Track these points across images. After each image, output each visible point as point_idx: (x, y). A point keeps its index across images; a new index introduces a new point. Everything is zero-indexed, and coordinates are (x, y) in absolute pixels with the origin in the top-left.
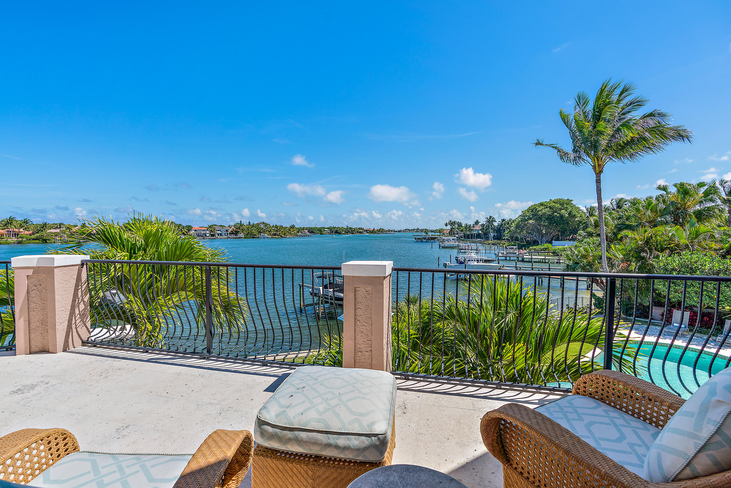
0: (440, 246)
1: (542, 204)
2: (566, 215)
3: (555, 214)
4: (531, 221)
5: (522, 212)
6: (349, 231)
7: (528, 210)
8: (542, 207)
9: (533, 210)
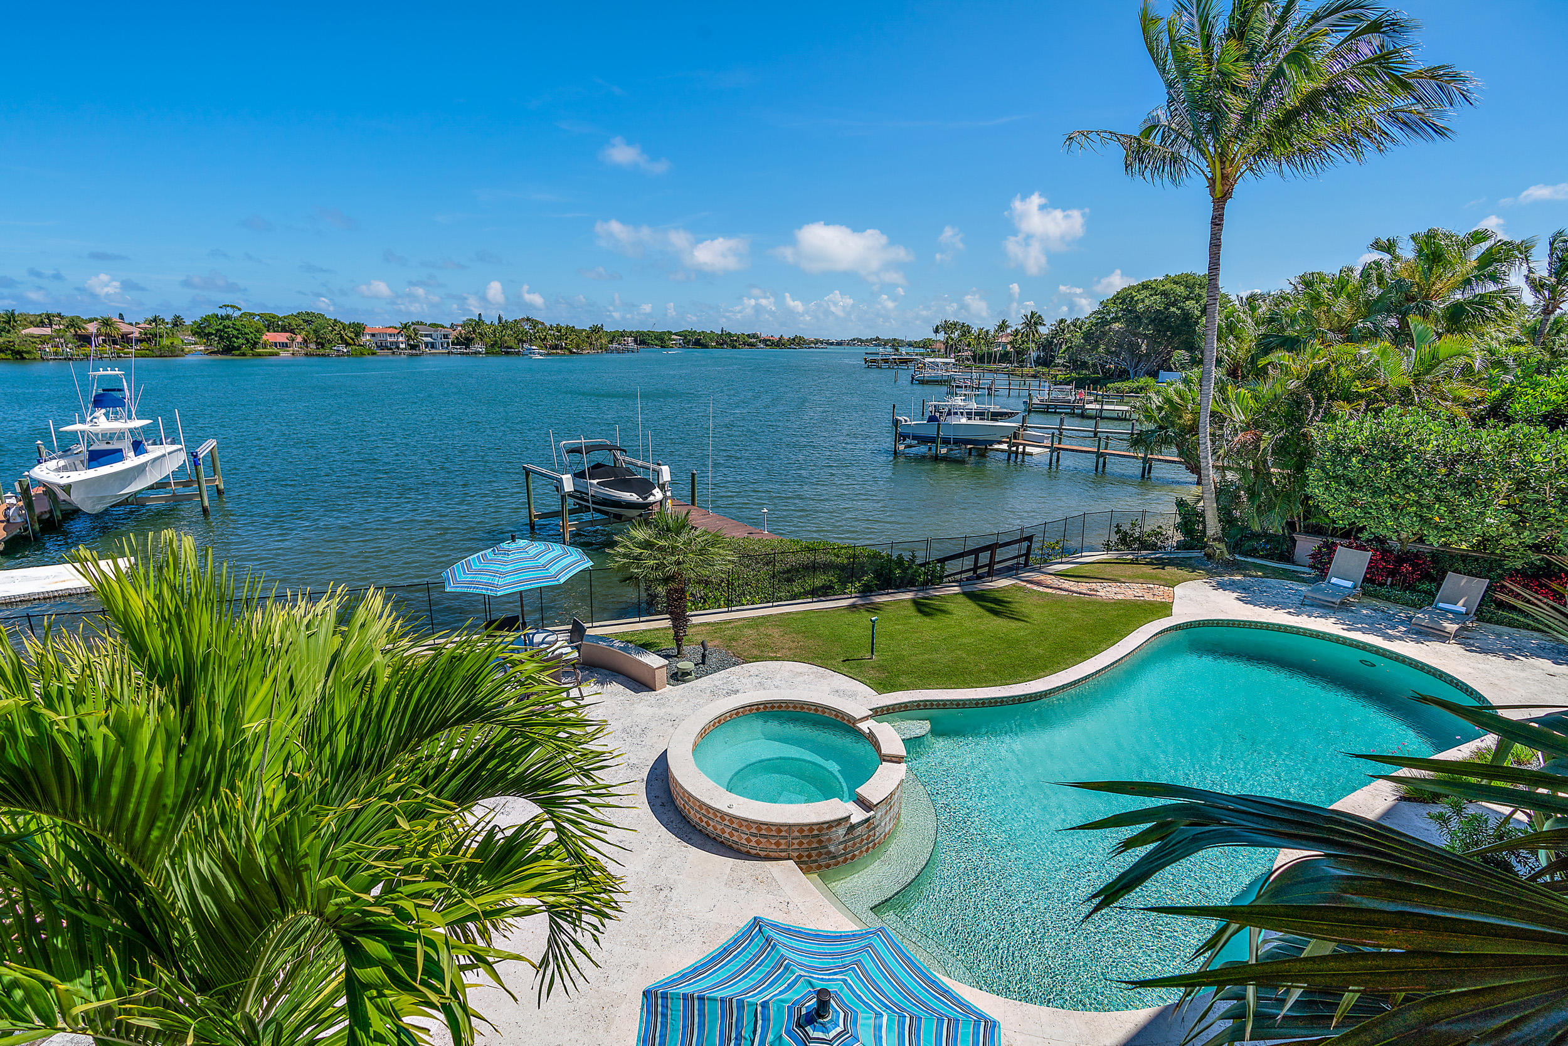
6: (727, 341)
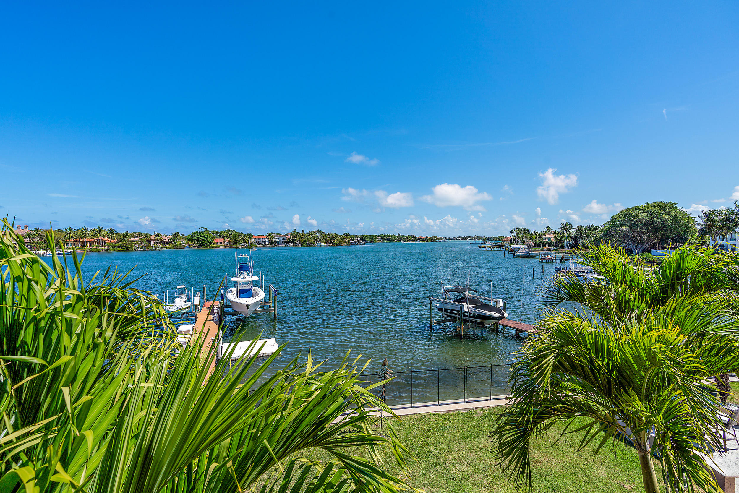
0: (514, 255)
1: (636, 209)
2: (670, 220)
3: (655, 219)
4: (624, 228)
5: (612, 217)
6: (401, 239)
7: (620, 215)
8: (637, 212)
9: (625, 214)
